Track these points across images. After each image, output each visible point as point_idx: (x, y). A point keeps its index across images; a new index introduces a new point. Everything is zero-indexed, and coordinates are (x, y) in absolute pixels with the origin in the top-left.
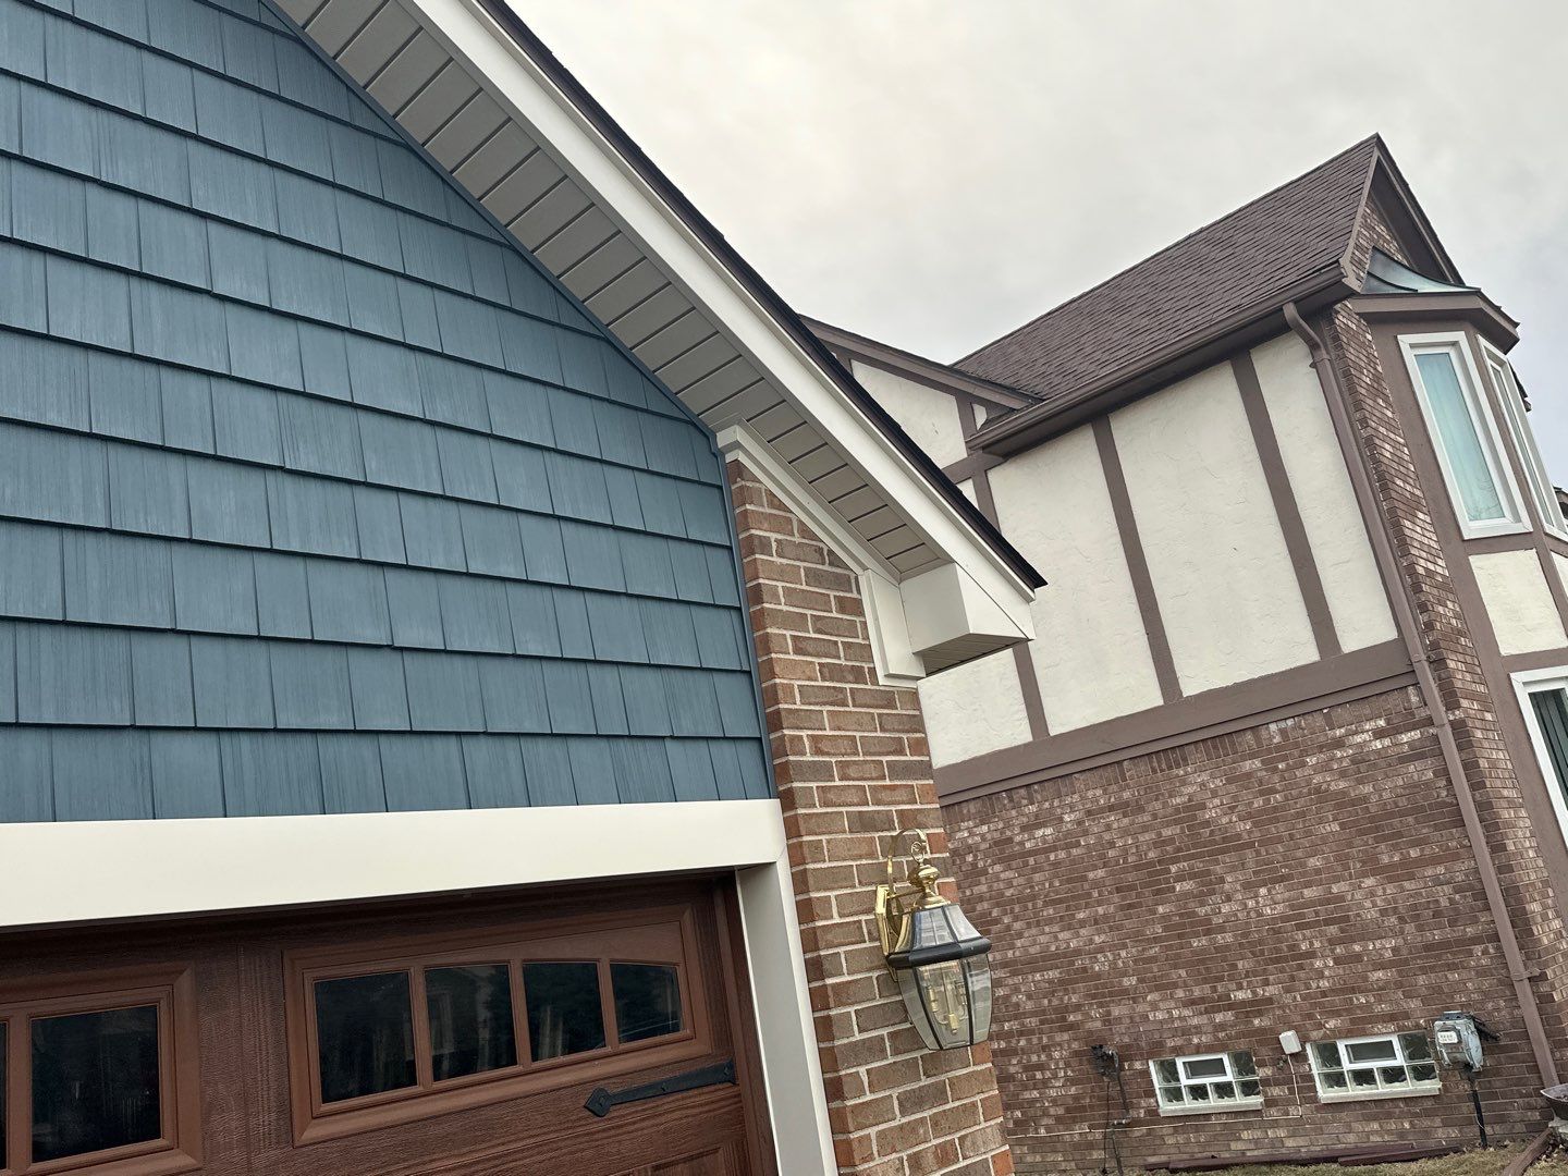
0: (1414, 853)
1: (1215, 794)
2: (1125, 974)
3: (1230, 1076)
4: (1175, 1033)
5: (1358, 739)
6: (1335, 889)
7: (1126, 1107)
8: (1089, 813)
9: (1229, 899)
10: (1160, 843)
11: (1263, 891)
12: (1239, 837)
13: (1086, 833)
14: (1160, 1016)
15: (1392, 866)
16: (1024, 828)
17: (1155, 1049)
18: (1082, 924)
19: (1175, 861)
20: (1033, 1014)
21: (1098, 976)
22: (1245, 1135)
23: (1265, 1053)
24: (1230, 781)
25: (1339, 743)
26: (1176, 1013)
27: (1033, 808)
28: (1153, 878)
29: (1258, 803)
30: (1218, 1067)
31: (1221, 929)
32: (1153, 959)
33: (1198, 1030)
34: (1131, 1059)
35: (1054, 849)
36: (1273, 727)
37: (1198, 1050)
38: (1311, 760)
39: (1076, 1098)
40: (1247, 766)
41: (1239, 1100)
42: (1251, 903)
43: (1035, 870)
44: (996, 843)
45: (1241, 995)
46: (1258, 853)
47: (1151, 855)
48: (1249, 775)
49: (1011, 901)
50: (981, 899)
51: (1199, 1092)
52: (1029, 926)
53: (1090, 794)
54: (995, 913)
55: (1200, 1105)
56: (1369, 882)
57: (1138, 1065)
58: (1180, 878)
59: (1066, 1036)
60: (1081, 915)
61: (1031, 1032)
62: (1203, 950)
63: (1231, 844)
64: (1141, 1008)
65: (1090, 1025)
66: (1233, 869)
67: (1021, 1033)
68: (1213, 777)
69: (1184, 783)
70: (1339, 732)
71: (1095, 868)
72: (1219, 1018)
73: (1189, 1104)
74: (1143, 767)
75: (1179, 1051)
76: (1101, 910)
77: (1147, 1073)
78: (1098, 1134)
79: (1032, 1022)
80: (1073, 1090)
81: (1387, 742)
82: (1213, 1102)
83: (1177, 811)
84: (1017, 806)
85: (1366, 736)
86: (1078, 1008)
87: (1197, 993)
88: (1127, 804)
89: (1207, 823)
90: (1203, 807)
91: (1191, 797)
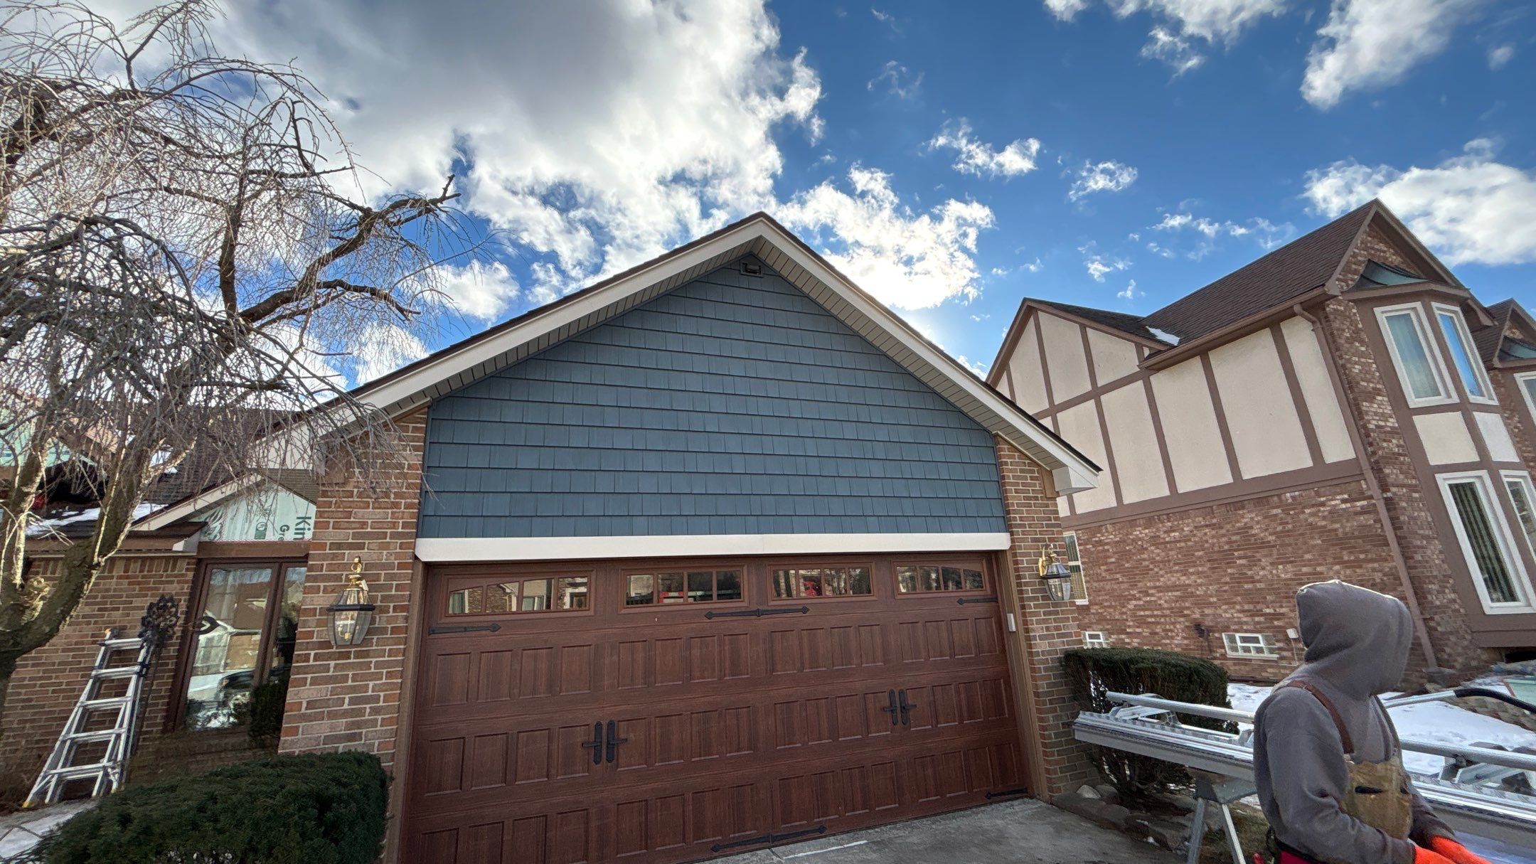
0: (1362, 556)
1: (1258, 523)
2: (1211, 596)
3: (1262, 644)
4: (1236, 623)
5: (1333, 503)
6: (1319, 569)
7: (1211, 651)
8: (1196, 527)
9: (1263, 569)
10: (1230, 542)
11: (1281, 567)
12: (1269, 542)
13: (1195, 535)
14: (1227, 615)
15: (1349, 561)
16: (1165, 532)
17: (1226, 629)
18: (1192, 574)
19: (1236, 550)
20: (1168, 609)
21: (1198, 596)
22: (1269, 670)
23: (1280, 636)
24: (1265, 518)
25: (1323, 504)
26: (1236, 615)
27: (1169, 524)
28: (1226, 558)
29: (1280, 528)
30: (1256, 640)
31: (1259, 581)
32: (1225, 591)
33: (1246, 623)
34: (1214, 632)
35: (1179, 541)
36: (1288, 495)
37: (1246, 631)
38: (1307, 511)
39: (1186, 645)
40: (1275, 511)
41: (1266, 655)
42: (1274, 572)
43: (1171, 550)
44: (1152, 537)
45: (1268, 611)
46: (1278, 550)
47: (1226, 547)
48: (1276, 515)
49: (1159, 562)
50: (1144, 560)
51: (1247, 650)
52: (1167, 573)
53: (1197, 519)
54: (1151, 566)
55: (1247, 655)
56: (1337, 567)
57: (1217, 635)
58: (1240, 558)
59: (1182, 619)
60: (1191, 570)
61: (1166, 616)
62: (1250, 590)
63: (1264, 545)
64: (1219, 611)
65: (1194, 616)
66: (1266, 556)
67: (1162, 616)
68: (1257, 515)
69: (1243, 517)
70: (1322, 499)
71: (1198, 551)
72: (1257, 619)
73: (1241, 654)
74: (1223, 509)
75: (1237, 631)
76: (1200, 569)
77: (1221, 639)
79: (1168, 612)
80: (1186, 642)
81: (1348, 505)
82: (1253, 654)
83: (1239, 529)
84: (1162, 522)
85: (1337, 502)
86: (1188, 608)
87: (1246, 607)
88: (1214, 524)
89: (1254, 535)
90: (1251, 528)
91: (1246, 524)
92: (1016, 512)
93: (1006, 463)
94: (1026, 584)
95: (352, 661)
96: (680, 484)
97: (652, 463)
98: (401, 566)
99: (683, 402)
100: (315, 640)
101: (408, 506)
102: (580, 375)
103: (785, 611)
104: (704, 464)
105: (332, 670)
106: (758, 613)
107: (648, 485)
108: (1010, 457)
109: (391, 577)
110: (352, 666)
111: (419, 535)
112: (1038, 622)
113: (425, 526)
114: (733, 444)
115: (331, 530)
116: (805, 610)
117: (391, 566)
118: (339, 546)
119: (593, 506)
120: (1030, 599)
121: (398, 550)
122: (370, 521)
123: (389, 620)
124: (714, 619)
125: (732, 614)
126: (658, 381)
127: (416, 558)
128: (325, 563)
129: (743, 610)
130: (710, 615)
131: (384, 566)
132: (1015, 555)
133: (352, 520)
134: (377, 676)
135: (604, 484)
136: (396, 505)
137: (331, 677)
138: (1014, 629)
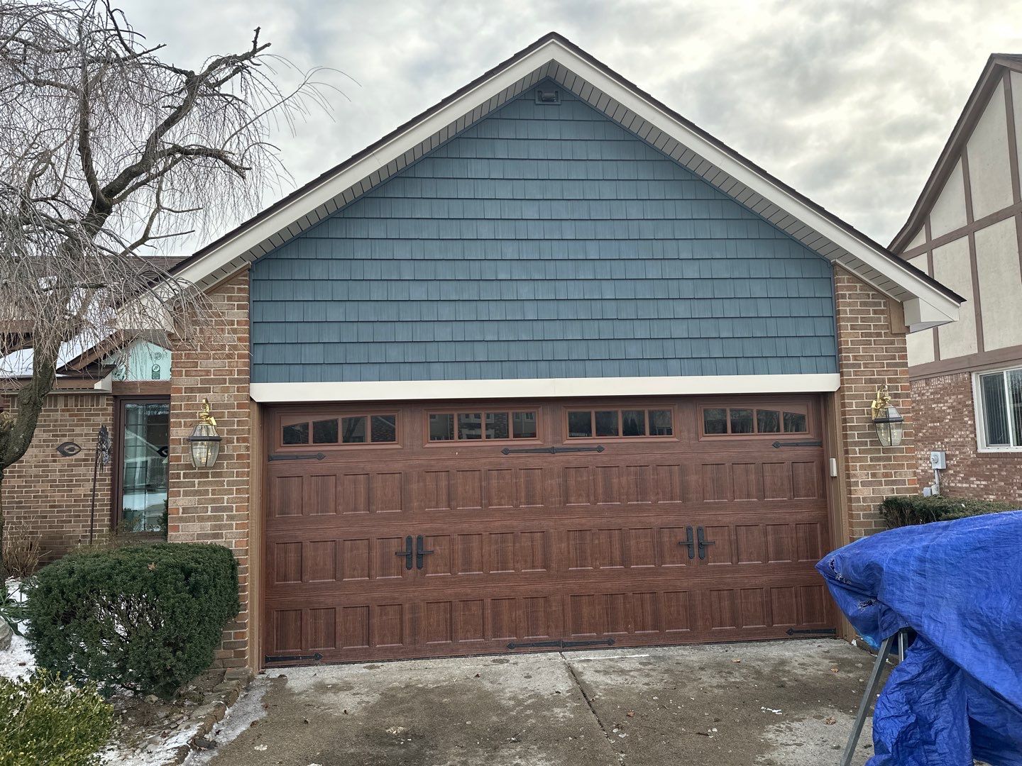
92: (849, 351)
93: (843, 296)
94: (852, 428)
95: (210, 479)
96: (474, 332)
97: (446, 312)
98: (240, 406)
99: (475, 251)
100: (182, 462)
101: (240, 356)
102: (376, 230)
103: (579, 450)
104: (496, 312)
105: (197, 485)
106: (552, 451)
107: (443, 333)
108: (849, 288)
109: (233, 415)
110: (210, 483)
111: (251, 381)
112: (862, 468)
113: (256, 373)
114: (525, 291)
115: (184, 377)
116: (600, 449)
117: (232, 406)
118: (191, 390)
119: (394, 354)
120: (856, 444)
121: (236, 393)
122: (212, 370)
123: (235, 449)
124: (511, 455)
125: (527, 451)
126: (450, 231)
127: (252, 399)
128: (183, 403)
129: (538, 447)
130: (506, 452)
131: (227, 406)
132: (843, 397)
133: (199, 368)
134: (229, 492)
135: (403, 333)
136: (229, 356)
137: (197, 491)
138: (835, 474)
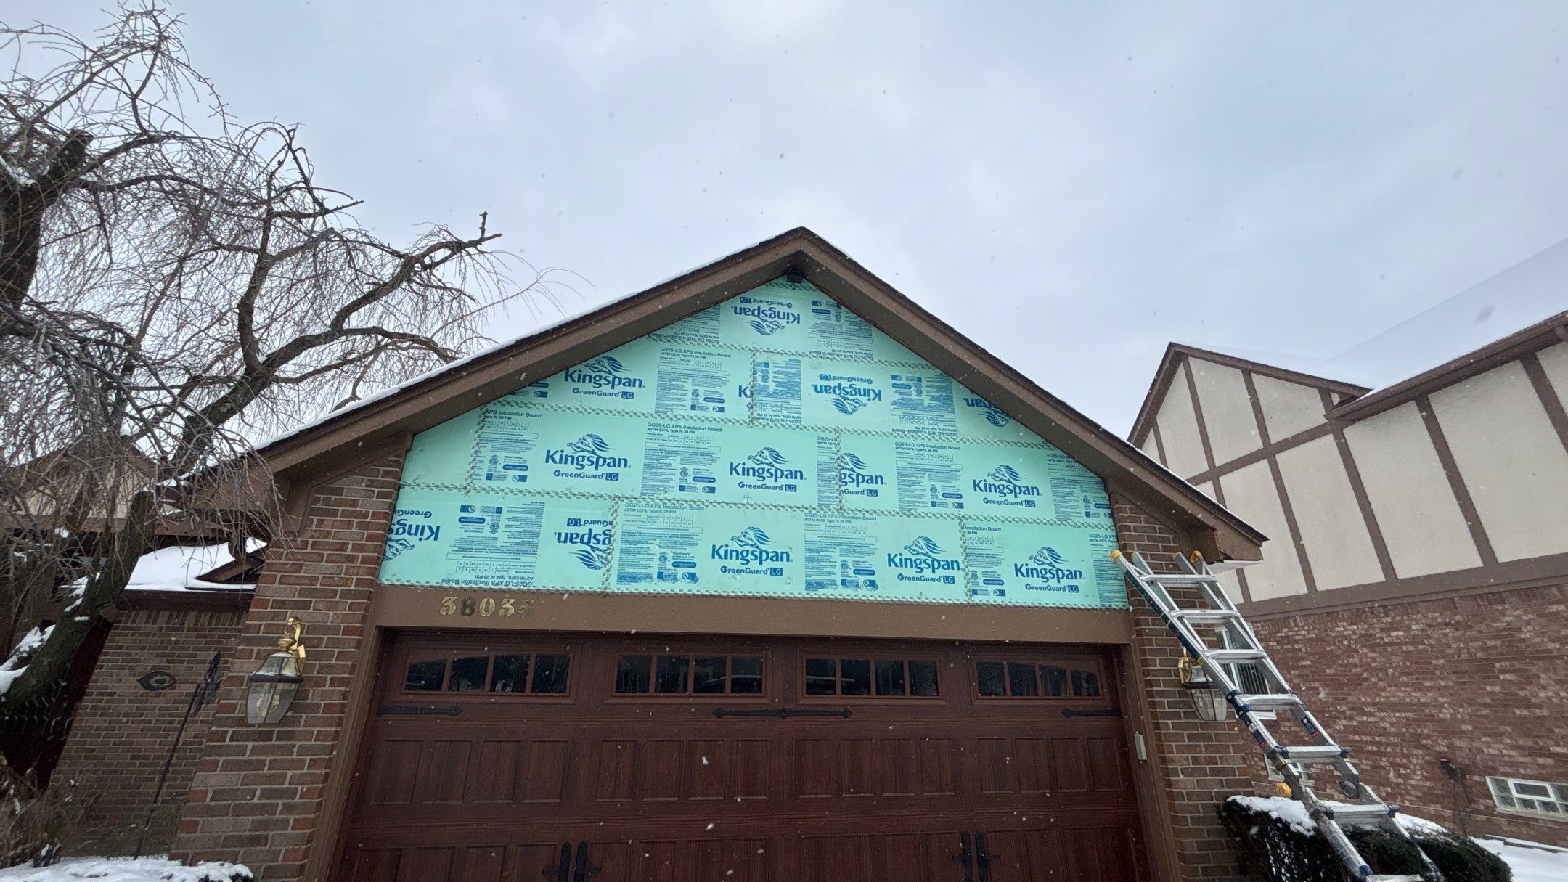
1: (1528, 623)
2: (1464, 723)
3: (1553, 798)
4: (1507, 764)
7: (1471, 801)
8: (1429, 626)
9: (1544, 688)
10: (1486, 649)
12: (1551, 651)
13: (1428, 637)
14: (1492, 752)
16: (1382, 630)
17: (1492, 771)
18: (1429, 689)
19: (1500, 660)
20: (1396, 735)
21: (1443, 720)
24: (1540, 616)
26: (1505, 752)
27: (1388, 619)
28: (1483, 670)
30: (1543, 792)
31: (1539, 706)
32: (1485, 717)
33: (1524, 765)
34: (1471, 773)
35: (1407, 644)
37: (1524, 777)
39: (1430, 788)
40: (1555, 608)
41: (1563, 815)
43: (1392, 654)
44: (1362, 636)
45: (1558, 750)
47: (1480, 655)
48: (1557, 613)
49: (1375, 669)
50: (1355, 666)
51: (1528, 804)
52: (1390, 685)
53: (1430, 615)
54: (1365, 675)
55: (1528, 812)
57: (1476, 778)
58: (1505, 671)
59: (1421, 752)
60: (1427, 684)
61: (1395, 745)
62: (1525, 717)
63: (1543, 655)
64: (1476, 744)
65: (1437, 748)
66: (1546, 671)
67: (1388, 745)
68: (1525, 613)
69: (1504, 615)
71: (1437, 658)
72: (1541, 760)
73: (1518, 809)
74: (1471, 602)
75: (1509, 775)
76: (1442, 683)
77: (1485, 784)
78: (1448, 813)
79: (1397, 740)
80: (1428, 784)
82: (1539, 812)
83: (1498, 630)
84: (1378, 617)
86: (1428, 737)
87: (1521, 742)
88: (1459, 623)
89: (1523, 640)
90: (1519, 630)
91: (1509, 623)
94: (1160, 694)
95: (273, 742)
98: (347, 631)
100: (236, 715)
103: (820, 714)
105: (248, 753)
106: (782, 714)
109: (336, 643)
110: (273, 750)
112: (1180, 750)
115: (276, 585)
116: (846, 713)
117: (335, 630)
118: (282, 604)
120: (1167, 715)
121: (347, 612)
122: (321, 576)
123: (324, 695)
124: (726, 718)
128: (264, 623)
130: (719, 713)
131: (328, 630)
132: (1142, 652)
133: (302, 574)
134: (298, 765)
136: (351, 559)
137: (246, 762)
138: (1144, 757)
